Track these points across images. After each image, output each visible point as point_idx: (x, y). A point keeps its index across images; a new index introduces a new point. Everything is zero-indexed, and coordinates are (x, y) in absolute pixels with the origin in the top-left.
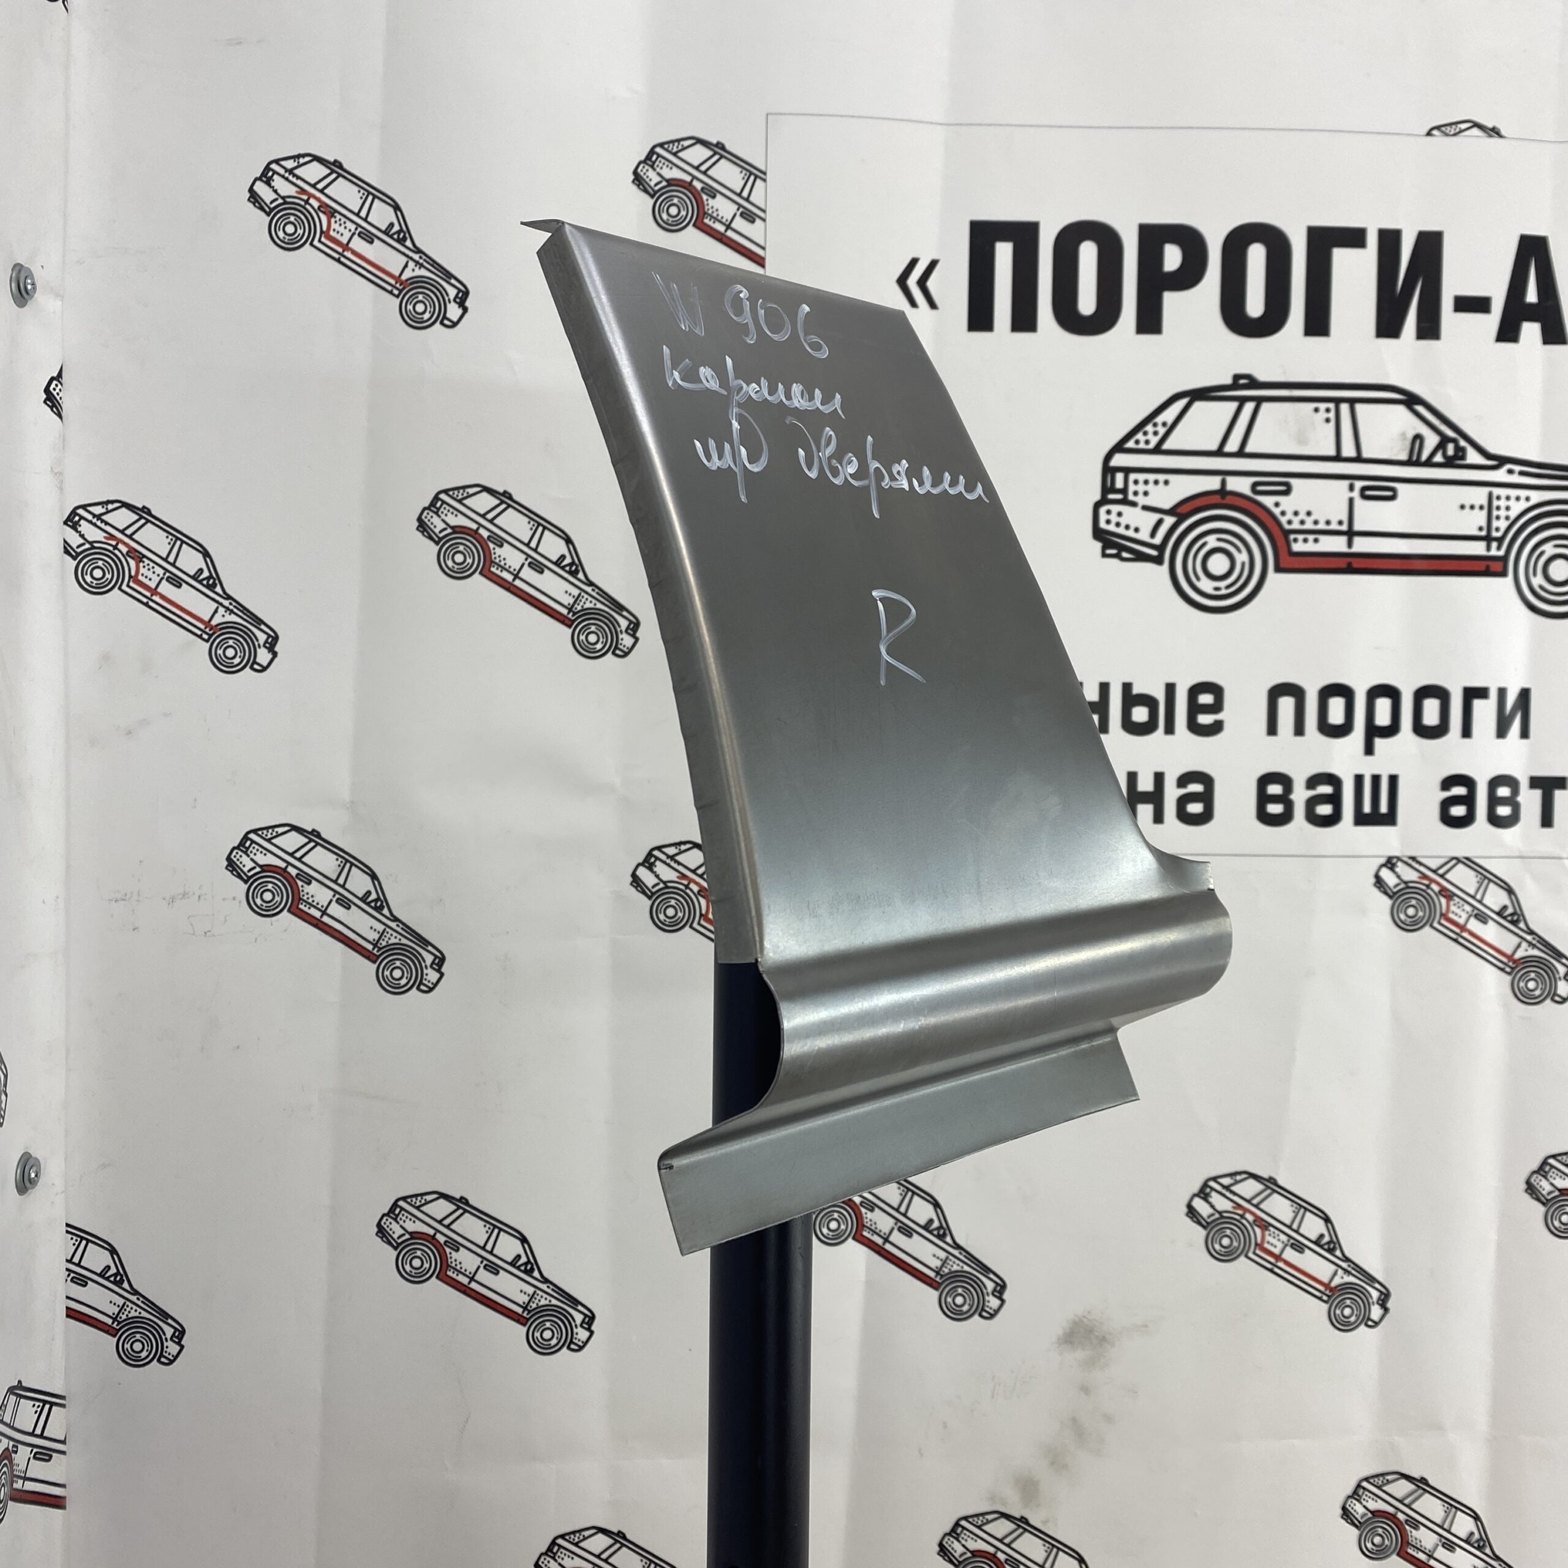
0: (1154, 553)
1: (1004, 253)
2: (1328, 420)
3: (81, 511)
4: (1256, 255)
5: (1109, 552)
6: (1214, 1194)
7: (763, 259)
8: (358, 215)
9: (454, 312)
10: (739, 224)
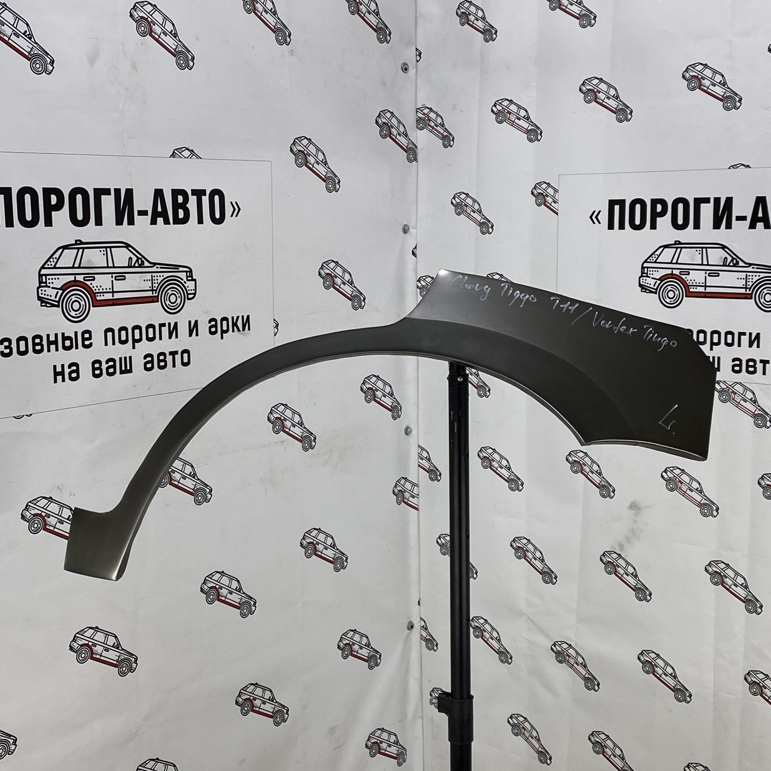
0: (655, 291)
1: (617, 208)
2: (700, 254)
3: (421, 278)
4: (681, 206)
5: (643, 290)
6: (668, 472)
7: (558, 213)
8: (472, 206)
9: (490, 230)
10: (553, 204)
